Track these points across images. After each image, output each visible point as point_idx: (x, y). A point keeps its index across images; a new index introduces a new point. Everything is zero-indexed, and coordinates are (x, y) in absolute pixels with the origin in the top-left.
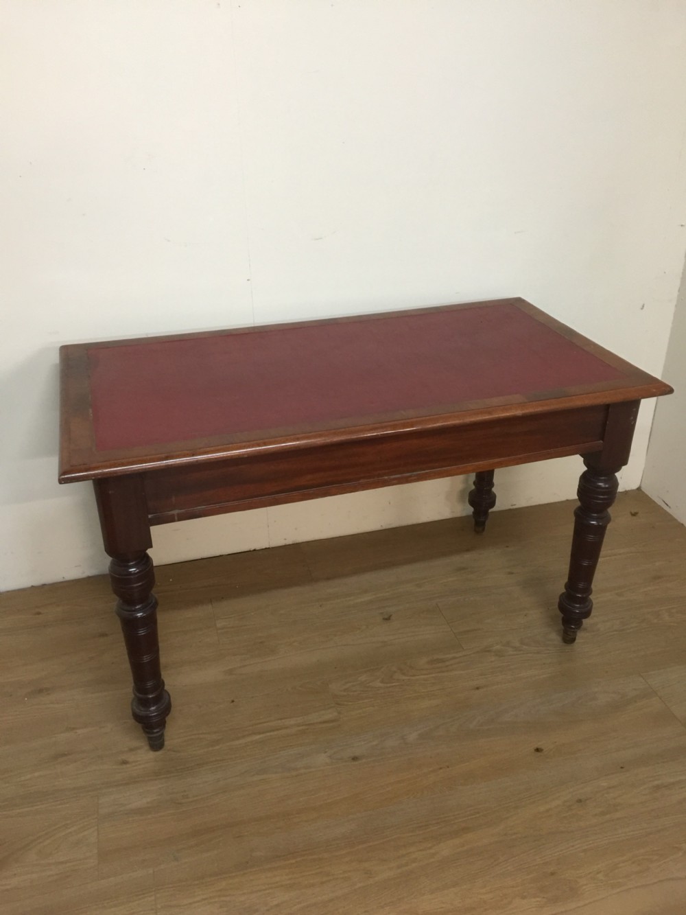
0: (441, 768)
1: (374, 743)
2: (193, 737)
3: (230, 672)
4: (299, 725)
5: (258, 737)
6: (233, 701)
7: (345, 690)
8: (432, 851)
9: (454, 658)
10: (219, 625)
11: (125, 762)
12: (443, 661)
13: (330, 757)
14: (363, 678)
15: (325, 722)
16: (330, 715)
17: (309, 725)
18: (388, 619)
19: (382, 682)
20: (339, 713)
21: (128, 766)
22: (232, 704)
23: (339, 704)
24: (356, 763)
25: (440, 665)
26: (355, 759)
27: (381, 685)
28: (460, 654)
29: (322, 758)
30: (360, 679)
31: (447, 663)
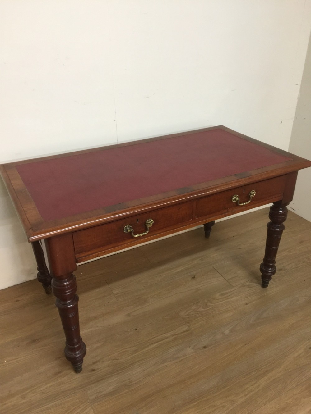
0: (245, 345)
1: (211, 338)
2: (123, 351)
3: (129, 315)
4: (172, 336)
5: (155, 345)
6: (136, 329)
7: (188, 315)
8: (257, 385)
9: (231, 292)
10: (115, 292)
11: (93, 370)
12: (226, 294)
13: (193, 349)
14: (194, 307)
15: (184, 332)
16: (185, 328)
17: (177, 334)
18: (194, 278)
19: (203, 308)
20: (189, 326)
21: (95, 371)
22: (136, 331)
23: (187, 322)
24: (206, 349)
25: (226, 296)
26: (205, 347)
27: (203, 309)
28: (232, 289)
29: (189, 350)
30: (192, 308)
31: (229, 294)
